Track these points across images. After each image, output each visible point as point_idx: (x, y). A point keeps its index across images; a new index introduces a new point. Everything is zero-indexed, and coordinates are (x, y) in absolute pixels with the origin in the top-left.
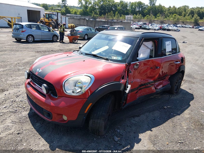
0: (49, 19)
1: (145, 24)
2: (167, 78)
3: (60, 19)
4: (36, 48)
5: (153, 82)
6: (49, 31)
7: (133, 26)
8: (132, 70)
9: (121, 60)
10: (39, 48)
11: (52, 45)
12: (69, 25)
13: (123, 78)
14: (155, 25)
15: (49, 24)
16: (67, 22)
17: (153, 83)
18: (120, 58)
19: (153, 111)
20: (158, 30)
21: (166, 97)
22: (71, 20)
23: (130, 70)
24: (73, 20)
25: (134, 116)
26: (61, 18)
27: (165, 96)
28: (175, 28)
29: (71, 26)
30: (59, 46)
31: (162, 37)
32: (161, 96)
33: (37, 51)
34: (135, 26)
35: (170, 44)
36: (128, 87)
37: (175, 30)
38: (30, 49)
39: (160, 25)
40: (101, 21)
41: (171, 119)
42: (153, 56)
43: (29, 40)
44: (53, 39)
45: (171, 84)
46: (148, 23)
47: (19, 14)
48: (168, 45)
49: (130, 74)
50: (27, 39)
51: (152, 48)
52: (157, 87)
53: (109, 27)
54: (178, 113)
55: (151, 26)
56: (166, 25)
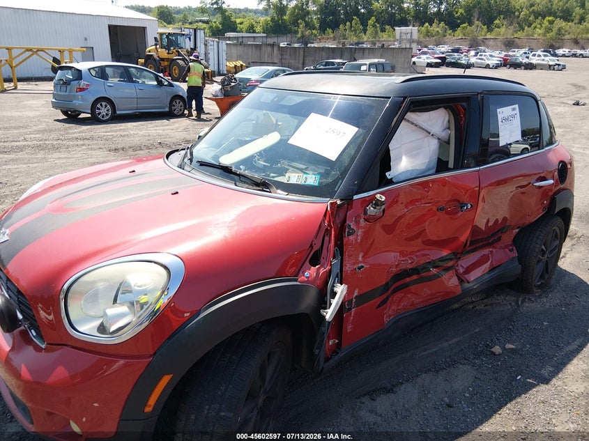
0: (169, 50)
1: (457, 51)
2: (508, 238)
3: (203, 46)
4: (115, 139)
5: (451, 259)
6: (160, 83)
7: (420, 58)
8: (357, 223)
9: (317, 184)
10: (124, 136)
11: (168, 125)
12: (228, 64)
13: (315, 261)
14: (487, 54)
15: (171, 63)
16: (223, 56)
17: (450, 264)
18: (312, 180)
19: (449, 367)
20: (497, 67)
21: (506, 302)
22: (234, 51)
23: (348, 222)
24: (240, 48)
25: (374, 391)
26: (206, 45)
27: (501, 298)
28: (550, 60)
29: (236, 66)
30: (186, 129)
31: (481, 93)
32: (486, 300)
33: (113, 147)
34: (427, 58)
35: (513, 116)
36: (334, 294)
37: (550, 66)
38: (96, 142)
39: (504, 53)
40: (323, 49)
41: (514, 402)
42: (451, 165)
43: (99, 114)
44: (170, 108)
45: (522, 259)
46: (465, 48)
47: (86, 39)
48: (506, 119)
49: (351, 238)
50: (93, 112)
51: (444, 135)
52: (466, 276)
53: (344, 64)
54: (543, 372)
55: (476, 55)
56: (522, 51)
